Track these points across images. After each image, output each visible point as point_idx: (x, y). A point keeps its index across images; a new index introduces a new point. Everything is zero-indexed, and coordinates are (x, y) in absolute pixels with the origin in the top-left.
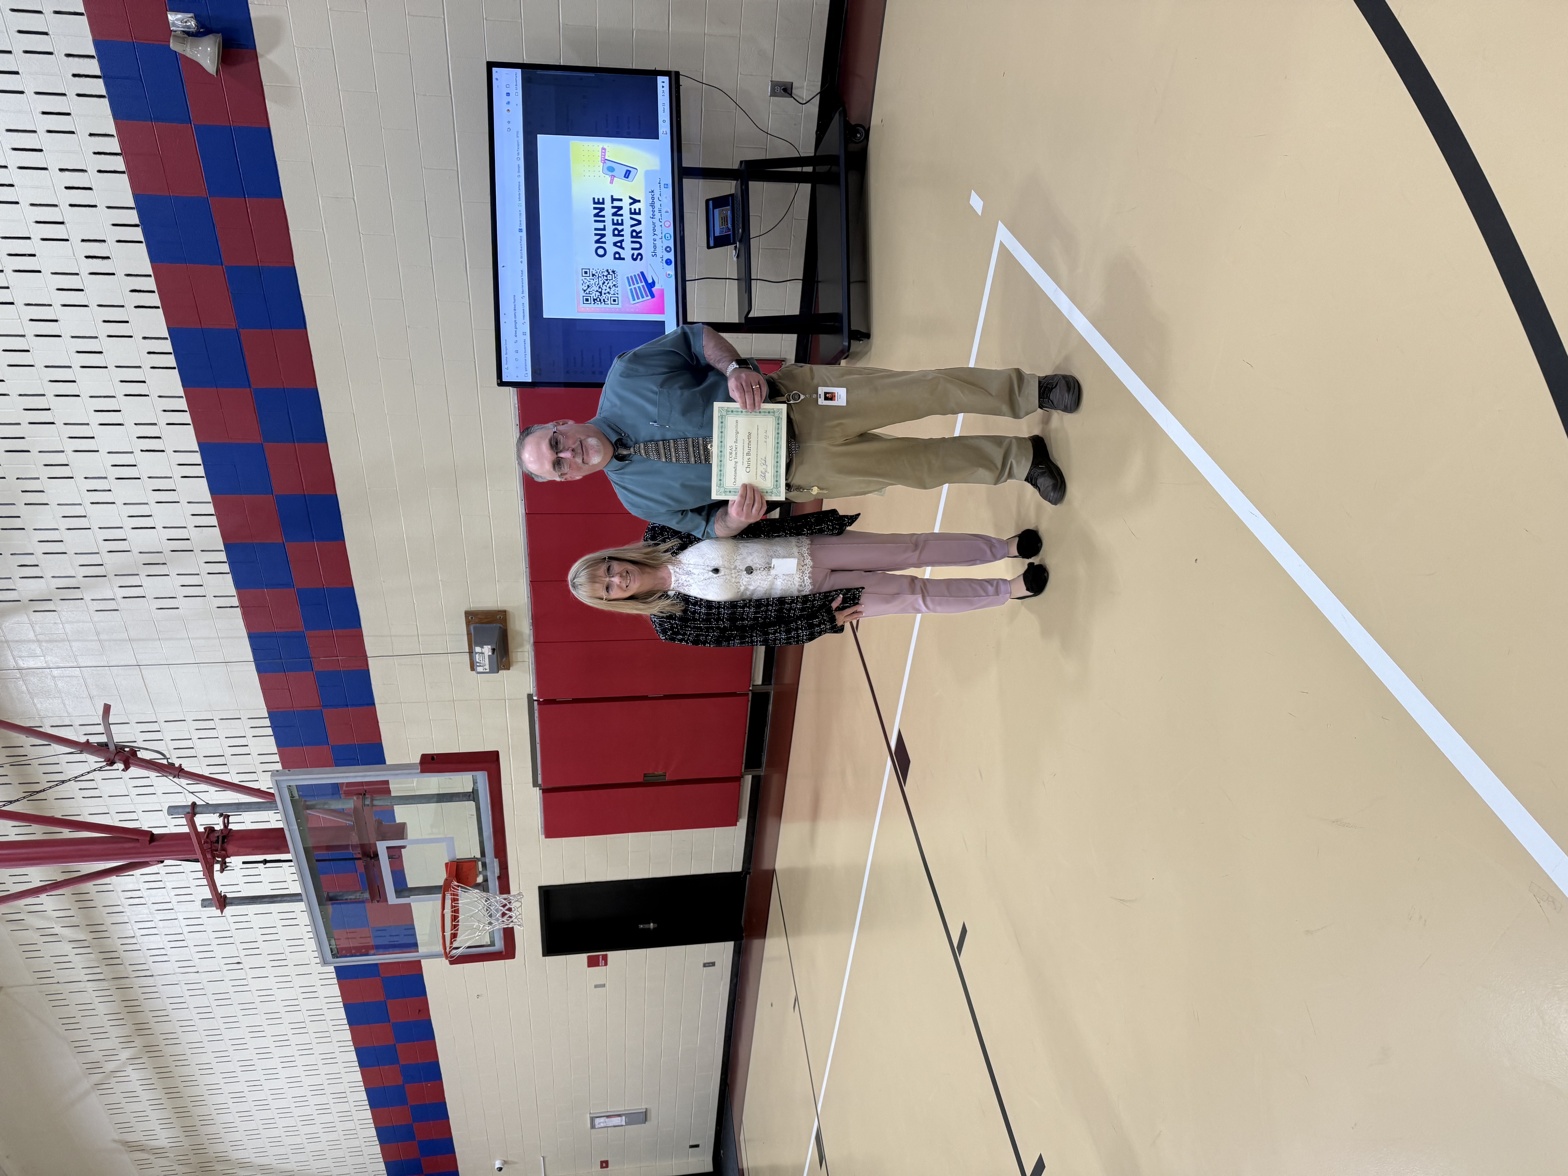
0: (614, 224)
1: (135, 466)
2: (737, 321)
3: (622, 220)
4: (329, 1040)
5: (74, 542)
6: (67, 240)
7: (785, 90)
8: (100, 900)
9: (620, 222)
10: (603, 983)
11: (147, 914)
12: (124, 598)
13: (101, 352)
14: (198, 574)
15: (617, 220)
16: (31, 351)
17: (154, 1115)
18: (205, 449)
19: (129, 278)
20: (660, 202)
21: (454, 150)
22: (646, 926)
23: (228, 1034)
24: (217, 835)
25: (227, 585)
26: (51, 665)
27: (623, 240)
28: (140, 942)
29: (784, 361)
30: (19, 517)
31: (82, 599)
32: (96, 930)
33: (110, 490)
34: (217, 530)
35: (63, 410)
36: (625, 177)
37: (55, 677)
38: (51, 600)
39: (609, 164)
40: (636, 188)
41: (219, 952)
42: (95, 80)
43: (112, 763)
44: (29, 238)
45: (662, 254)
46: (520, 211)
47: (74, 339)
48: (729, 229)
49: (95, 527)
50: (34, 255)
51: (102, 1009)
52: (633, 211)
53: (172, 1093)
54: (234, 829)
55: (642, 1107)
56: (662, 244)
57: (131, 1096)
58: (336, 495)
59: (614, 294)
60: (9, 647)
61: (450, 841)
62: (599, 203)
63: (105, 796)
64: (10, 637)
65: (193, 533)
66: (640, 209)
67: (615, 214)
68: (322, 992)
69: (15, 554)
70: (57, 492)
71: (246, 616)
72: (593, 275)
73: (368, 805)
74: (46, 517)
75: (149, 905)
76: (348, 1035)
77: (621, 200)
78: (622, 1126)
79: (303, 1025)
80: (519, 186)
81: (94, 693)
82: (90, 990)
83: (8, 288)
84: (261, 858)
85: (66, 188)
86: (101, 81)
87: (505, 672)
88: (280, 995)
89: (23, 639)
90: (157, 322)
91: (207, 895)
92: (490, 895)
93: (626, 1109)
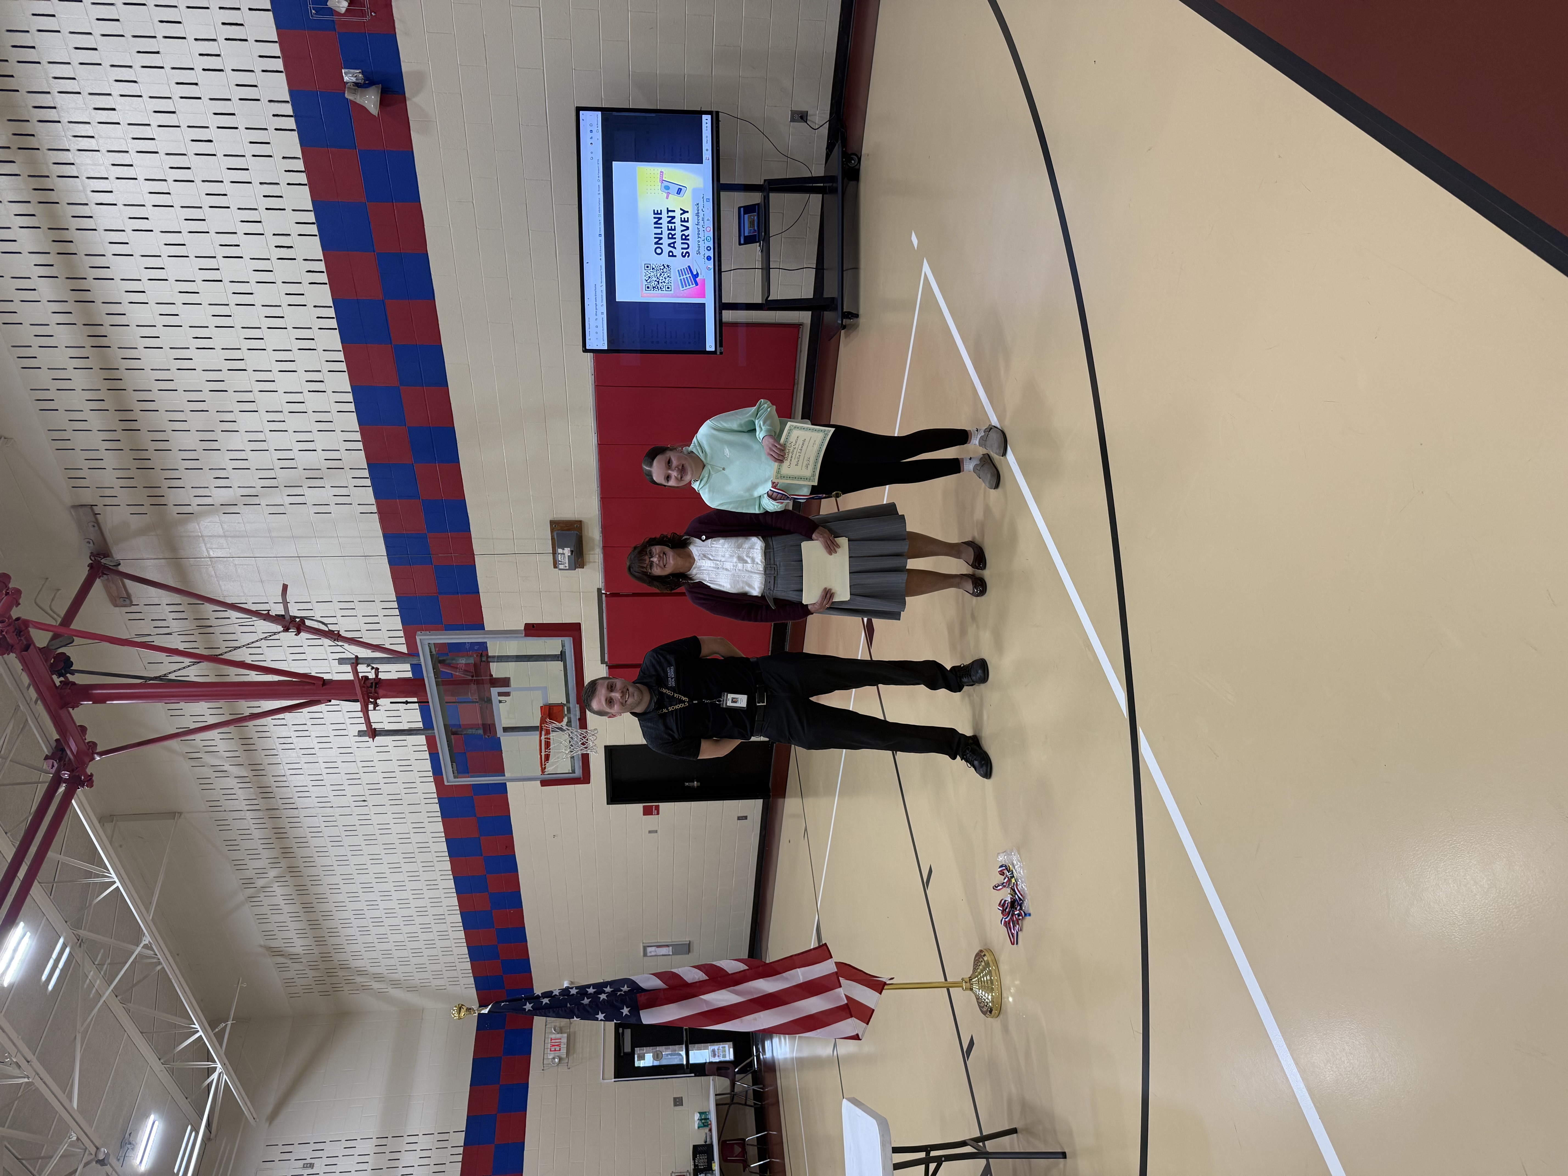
0: (668, 230)
1: (304, 402)
2: (757, 303)
3: (675, 226)
4: (433, 869)
6: (263, 234)
7: (802, 117)
8: (260, 744)
9: (673, 228)
10: (656, 829)
11: (296, 757)
12: (291, 504)
13: (283, 317)
14: (347, 487)
15: (671, 227)
16: (232, 316)
17: (292, 926)
18: (355, 390)
19: (306, 262)
20: (704, 213)
22: (691, 784)
23: (354, 860)
24: (371, 682)
25: (368, 495)
26: (234, 556)
27: (675, 242)
28: (289, 780)
30: (217, 441)
31: (259, 504)
32: (256, 769)
33: (284, 421)
34: (363, 454)
35: (253, 360)
36: (677, 193)
37: (236, 565)
38: (236, 505)
39: (665, 184)
40: (685, 202)
41: (350, 791)
42: (289, 118)
43: (286, 630)
44: (235, 233)
45: (704, 252)
46: (600, 221)
47: (263, 307)
48: (756, 231)
49: (272, 449)
50: (239, 246)
51: (257, 834)
52: (683, 219)
53: (308, 908)
54: (383, 677)
55: (686, 939)
56: (704, 245)
57: (275, 908)
58: (454, 427)
59: (668, 283)
60: (204, 540)
61: (544, 690)
62: (658, 214)
64: (205, 533)
65: (344, 455)
66: (688, 218)
67: (669, 222)
68: (429, 828)
69: (212, 469)
70: (246, 422)
71: (382, 520)
72: (653, 269)
73: (484, 661)
74: (237, 441)
75: (297, 750)
76: (448, 866)
77: (674, 211)
78: (669, 955)
79: (412, 855)
80: (599, 201)
81: (264, 578)
82: (249, 818)
83: (218, 269)
84: (404, 700)
85: (264, 196)
86: (293, 119)
87: (580, 570)
88: (396, 829)
89: (215, 534)
90: (325, 295)
91: (364, 727)
92: (573, 730)
93: (673, 940)
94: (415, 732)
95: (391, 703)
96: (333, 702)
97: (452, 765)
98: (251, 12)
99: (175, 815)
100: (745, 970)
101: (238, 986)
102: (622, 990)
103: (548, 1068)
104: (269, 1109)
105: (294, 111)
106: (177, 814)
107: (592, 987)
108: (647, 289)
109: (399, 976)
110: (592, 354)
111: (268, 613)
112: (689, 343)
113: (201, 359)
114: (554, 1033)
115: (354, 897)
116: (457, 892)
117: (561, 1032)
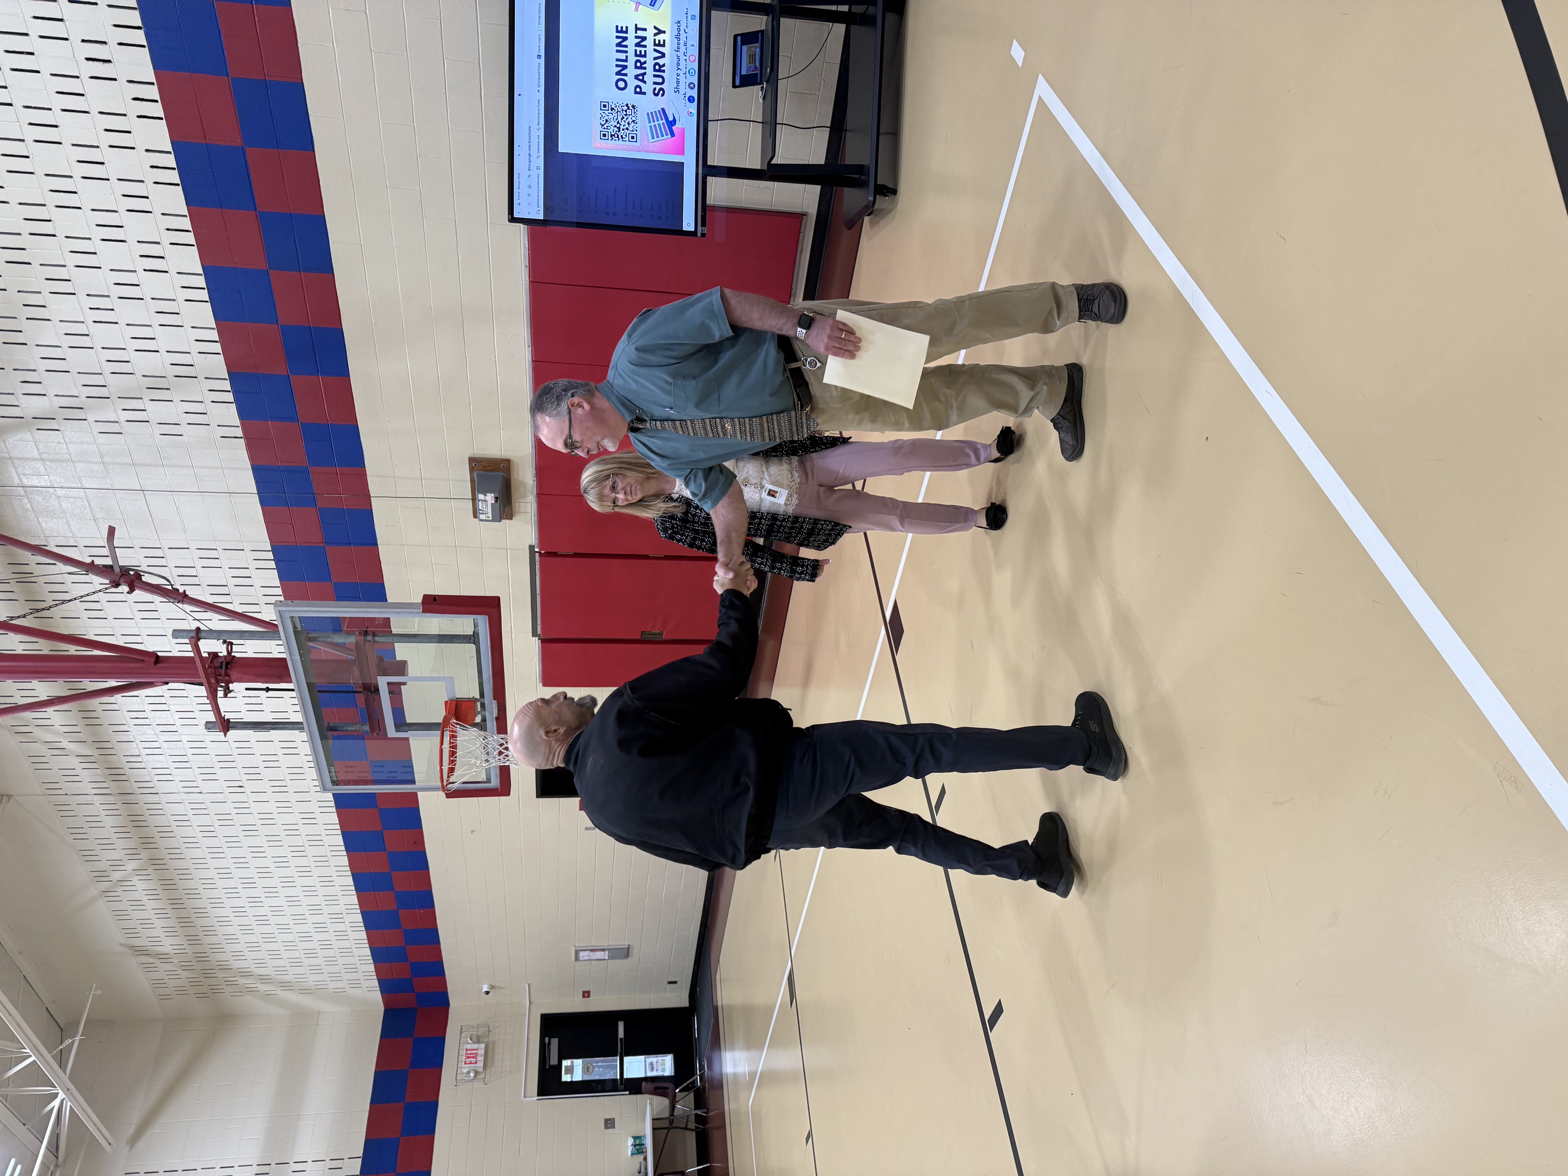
0: (636, 55)
1: (138, 285)
2: (759, 167)
3: (645, 51)
4: (326, 864)
5: (76, 360)
6: (67, 39)
8: (106, 718)
9: (643, 53)
11: (153, 735)
12: (128, 421)
14: (202, 402)
15: (640, 51)
16: (31, 157)
17: (159, 923)
18: (209, 272)
19: (131, 84)
20: (686, 35)
23: (230, 853)
24: (220, 661)
25: (231, 414)
26: (56, 485)
27: (645, 73)
28: (145, 761)
29: (805, 215)
30: (21, 331)
31: (85, 420)
32: (103, 748)
33: (113, 310)
34: (221, 358)
35: (64, 223)
36: (650, 5)
37: (59, 497)
38: (54, 419)
40: (662, 17)
41: (222, 775)
43: (117, 585)
44: (27, 35)
45: (685, 90)
46: (539, 36)
47: (75, 147)
48: (757, 68)
49: (98, 347)
51: (109, 822)
52: (657, 42)
53: (176, 904)
54: (237, 656)
55: (625, 943)
56: (685, 80)
57: (137, 904)
58: (342, 330)
59: (633, 131)
60: (13, 463)
61: (450, 680)
62: (622, 31)
63: (110, 618)
64: (14, 454)
65: (197, 359)
66: (664, 41)
67: (638, 45)
68: (321, 819)
69: (17, 370)
70: (59, 307)
71: (250, 447)
72: (612, 109)
73: (370, 641)
74: (49, 334)
75: (154, 726)
76: (345, 861)
77: (645, 30)
78: (605, 959)
79: (302, 849)
80: (540, 8)
81: (98, 515)
82: (97, 803)
84: (264, 686)
87: (507, 521)
88: (280, 819)
89: (27, 456)
90: (160, 135)
91: (211, 717)
92: (489, 732)
93: (610, 944)
94: (281, 726)
95: (247, 689)
96: (174, 684)
97: (329, 769)
99: (2, 799)
101: (90, 994)
103: (461, 1083)
104: (130, 1130)
106: (5, 797)
108: (602, 137)
109: (290, 978)
110: (522, 225)
111: (91, 561)
112: (659, 218)
114: (471, 1043)
115: (233, 893)
116: (357, 890)
117: (478, 1042)
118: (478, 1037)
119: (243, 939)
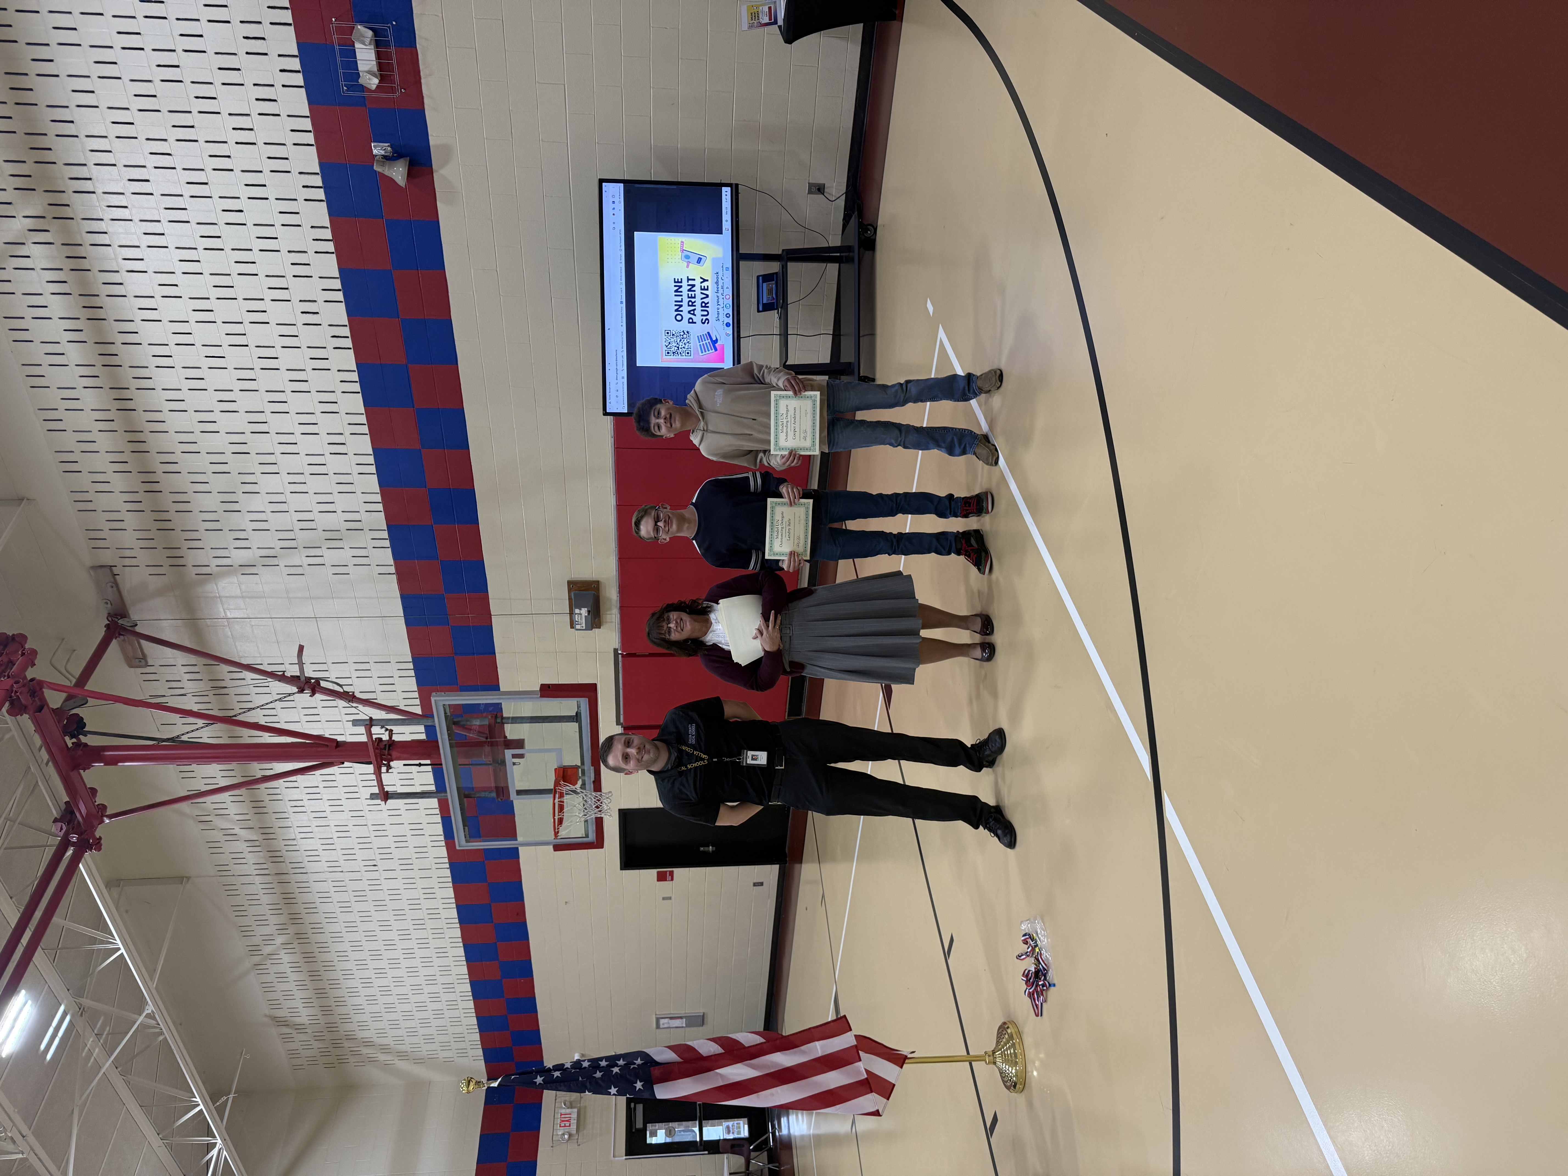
0: (689, 297)
1: (325, 465)
3: (695, 294)
4: (442, 936)
5: (276, 521)
6: (290, 301)
7: (819, 189)
8: (271, 807)
9: (693, 296)
10: (670, 895)
11: (307, 821)
12: (309, 565)
13: (307, 381)
14: (366, 548)
15: (691, 295)
16: (257, 380)
17: (299, 995)
18: (377, 453)
19: (331, 327)
20: (723, 281)
21: (572, 235)
22: (706, 849)
23: (362, 927)
24: (384, 744)
25: (387, 556)
26: (251, 616)
27: (695, 309)
28: (299, 844)
30: (238, 502)
31: (278, 565)
32: (266, 832)
34: (382, 514)
35: (276, 423)
36: (697, 263)
37: (253, 626)
38: (255, 566)
39: (686, 253)
40: (705, 271)
41: (360, 855)
42: (318, 189)
43: (301, 691)
44: (263, 299)
45: (724, 319)
47: (289, 371)
48: (774, 298)
49: (292, 511)
50: (265, 311)
51: (265, 899)
52: (703, 288)
53: (314, 975)
54: (396, 740)
55: (700, 1011)
56: (723, 312)
57: (281, 976)
58: (473, 489)
59: (688, 348)
60: (221, 601)
61: (559, 752)
62: (678, 282)
64: (223, 594)
65: (364, 516)
66: (708, 286)
67: (689, 290)
68: (440, 894)
69: (232, 530)
70: (267, 484)
71: (399, 580)
72: (673, 335)
73: (499, 723)
74: (258, 503)
75: (308, 813)
76: (458, 933)
77: (694, 280)
78: (683, 1027)
79: (422, 922)
80: (621, 270)
81: (281, 639)
82: (257, 883)
83: (245, 334)
84: (417, 762)
85: (292, 264)
86: (322, 190)
87: (597, 630)
88: (406, 895)
89: (233, 595)
90: (349, 359)
91: (376, 790)
92: (587, 793)
93: (686, 1012)
94: (427, 795)
95: (404, 765)
96: (346, 764)
97: (464, 829)
98: (285, 88)
99: (183, 879)
100: (762, 1043)
101: (241, 1057)
102: (635, 1064)
103: (557, 1144)
105: (323, 183)
106: (185, 879)
107: (604, 1060)
108: (667, 355)
109: (406, 1047)
110: (612, 417)
111: (284, 674)
113: (225, 422)
114: (564, 1108)
115: (362, 965)
116: (467, 960)
117: (572, 1107)
118: (571, 1103)
119: (368, 1009)
